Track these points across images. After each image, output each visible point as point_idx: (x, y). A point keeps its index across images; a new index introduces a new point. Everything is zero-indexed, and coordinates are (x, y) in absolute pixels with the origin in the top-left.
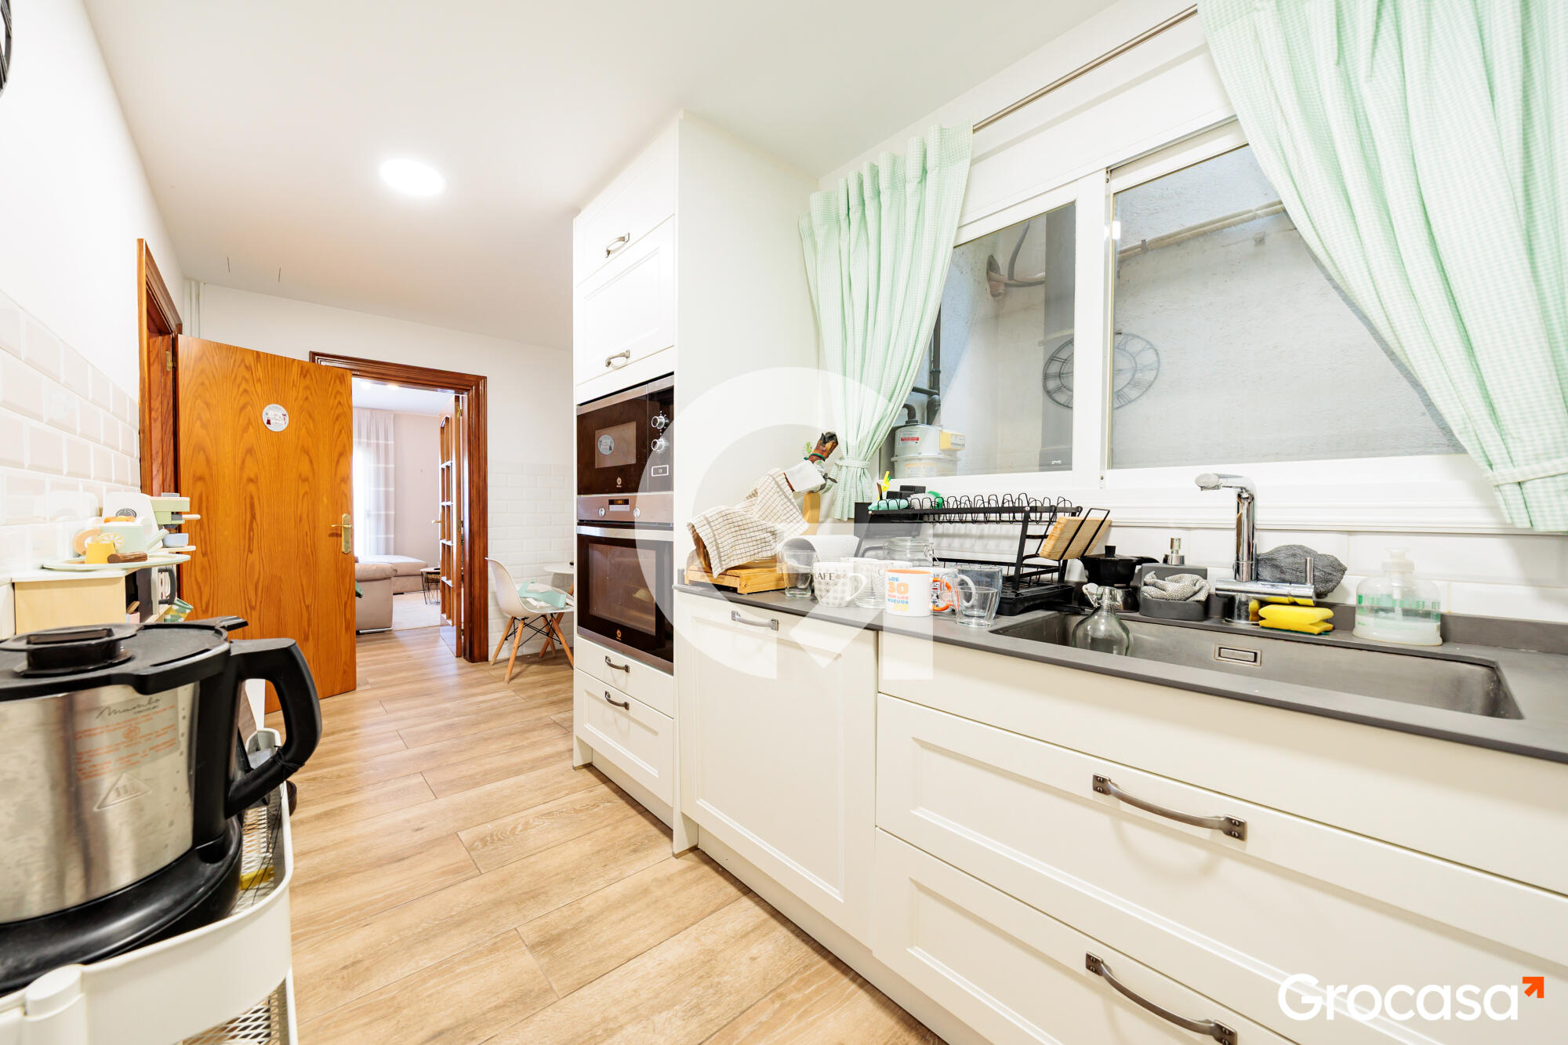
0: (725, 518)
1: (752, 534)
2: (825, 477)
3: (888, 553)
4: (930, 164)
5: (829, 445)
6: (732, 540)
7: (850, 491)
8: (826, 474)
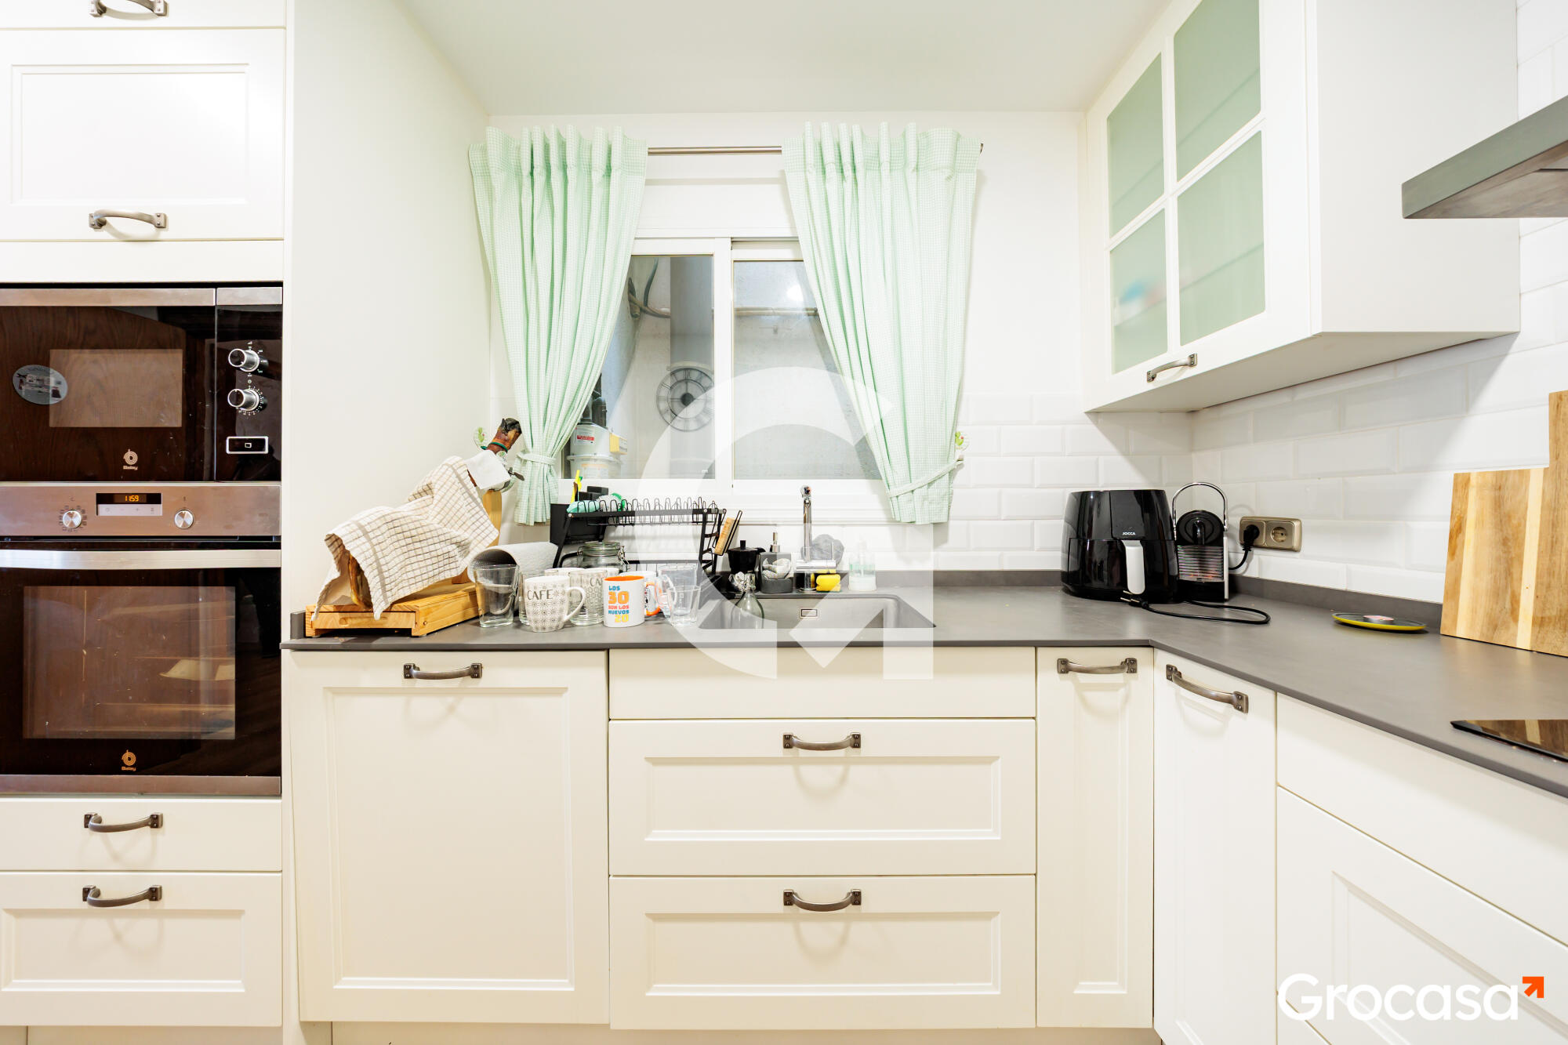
0: (391, 525)
1: (432, 548)
2: (510, 473)
3: (584, 560)
4: (615, 162)
5: (511, 434)
6: (402, 558)
7: (537, 491)
8: (511, 469)
